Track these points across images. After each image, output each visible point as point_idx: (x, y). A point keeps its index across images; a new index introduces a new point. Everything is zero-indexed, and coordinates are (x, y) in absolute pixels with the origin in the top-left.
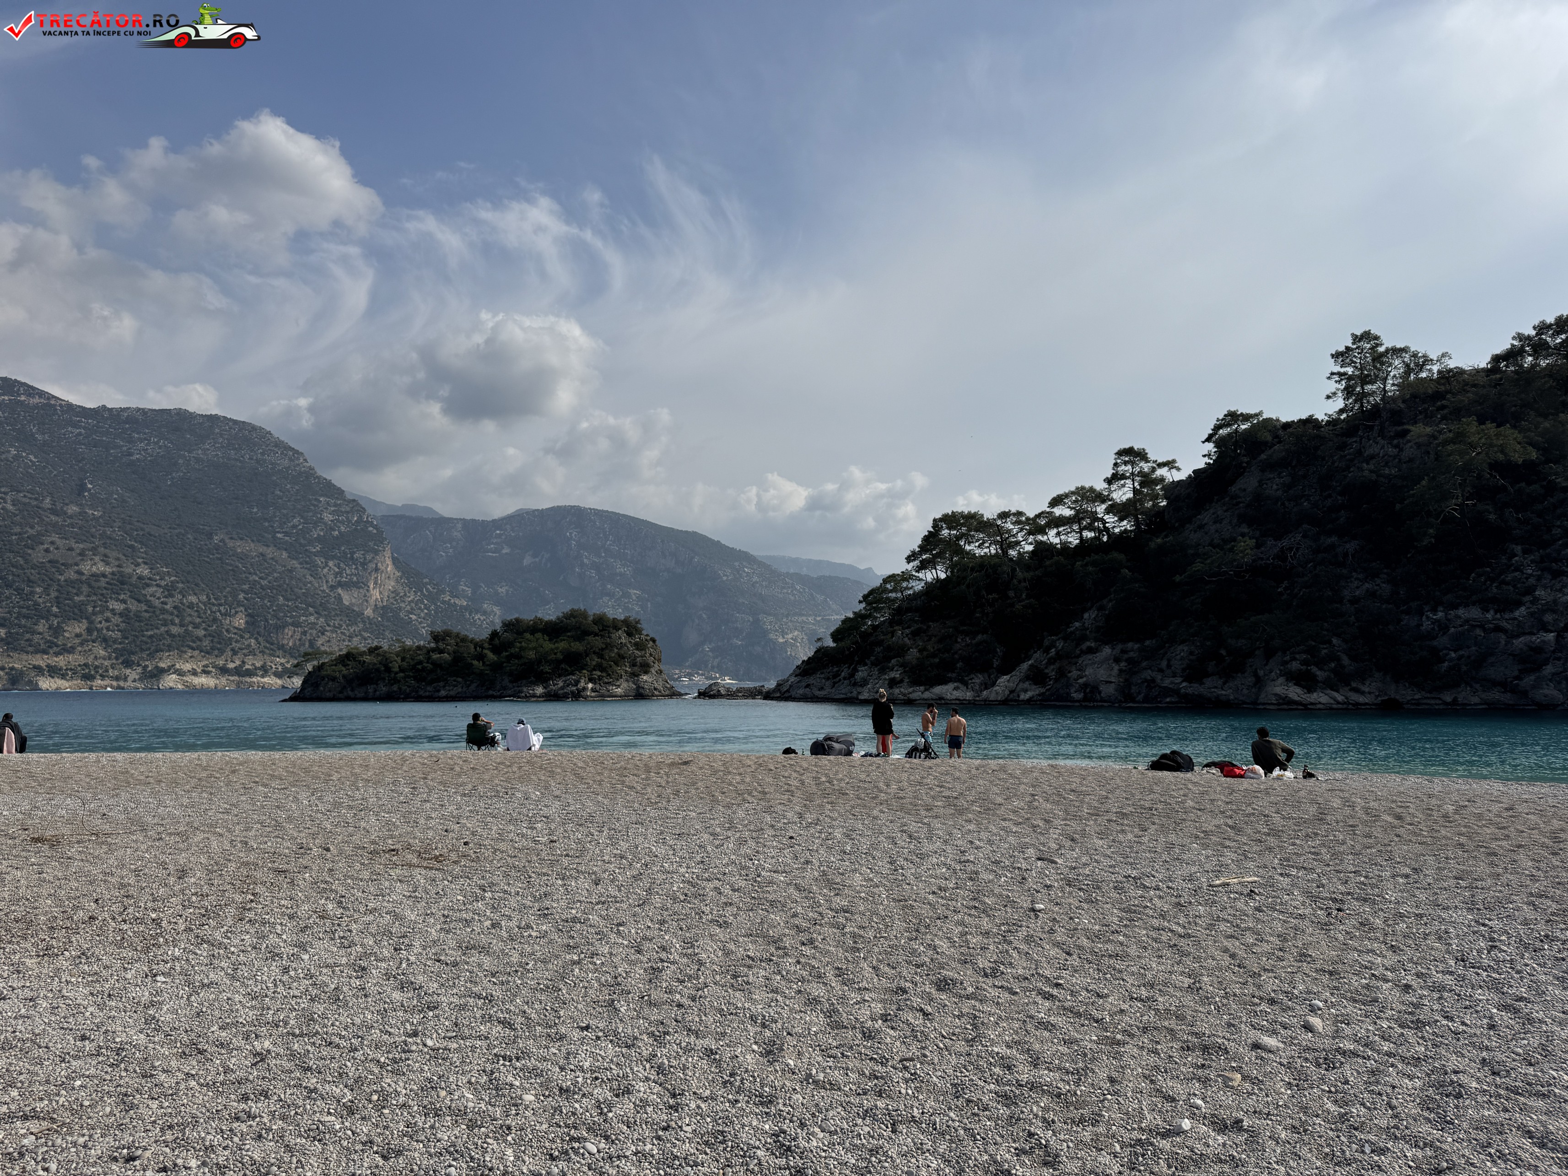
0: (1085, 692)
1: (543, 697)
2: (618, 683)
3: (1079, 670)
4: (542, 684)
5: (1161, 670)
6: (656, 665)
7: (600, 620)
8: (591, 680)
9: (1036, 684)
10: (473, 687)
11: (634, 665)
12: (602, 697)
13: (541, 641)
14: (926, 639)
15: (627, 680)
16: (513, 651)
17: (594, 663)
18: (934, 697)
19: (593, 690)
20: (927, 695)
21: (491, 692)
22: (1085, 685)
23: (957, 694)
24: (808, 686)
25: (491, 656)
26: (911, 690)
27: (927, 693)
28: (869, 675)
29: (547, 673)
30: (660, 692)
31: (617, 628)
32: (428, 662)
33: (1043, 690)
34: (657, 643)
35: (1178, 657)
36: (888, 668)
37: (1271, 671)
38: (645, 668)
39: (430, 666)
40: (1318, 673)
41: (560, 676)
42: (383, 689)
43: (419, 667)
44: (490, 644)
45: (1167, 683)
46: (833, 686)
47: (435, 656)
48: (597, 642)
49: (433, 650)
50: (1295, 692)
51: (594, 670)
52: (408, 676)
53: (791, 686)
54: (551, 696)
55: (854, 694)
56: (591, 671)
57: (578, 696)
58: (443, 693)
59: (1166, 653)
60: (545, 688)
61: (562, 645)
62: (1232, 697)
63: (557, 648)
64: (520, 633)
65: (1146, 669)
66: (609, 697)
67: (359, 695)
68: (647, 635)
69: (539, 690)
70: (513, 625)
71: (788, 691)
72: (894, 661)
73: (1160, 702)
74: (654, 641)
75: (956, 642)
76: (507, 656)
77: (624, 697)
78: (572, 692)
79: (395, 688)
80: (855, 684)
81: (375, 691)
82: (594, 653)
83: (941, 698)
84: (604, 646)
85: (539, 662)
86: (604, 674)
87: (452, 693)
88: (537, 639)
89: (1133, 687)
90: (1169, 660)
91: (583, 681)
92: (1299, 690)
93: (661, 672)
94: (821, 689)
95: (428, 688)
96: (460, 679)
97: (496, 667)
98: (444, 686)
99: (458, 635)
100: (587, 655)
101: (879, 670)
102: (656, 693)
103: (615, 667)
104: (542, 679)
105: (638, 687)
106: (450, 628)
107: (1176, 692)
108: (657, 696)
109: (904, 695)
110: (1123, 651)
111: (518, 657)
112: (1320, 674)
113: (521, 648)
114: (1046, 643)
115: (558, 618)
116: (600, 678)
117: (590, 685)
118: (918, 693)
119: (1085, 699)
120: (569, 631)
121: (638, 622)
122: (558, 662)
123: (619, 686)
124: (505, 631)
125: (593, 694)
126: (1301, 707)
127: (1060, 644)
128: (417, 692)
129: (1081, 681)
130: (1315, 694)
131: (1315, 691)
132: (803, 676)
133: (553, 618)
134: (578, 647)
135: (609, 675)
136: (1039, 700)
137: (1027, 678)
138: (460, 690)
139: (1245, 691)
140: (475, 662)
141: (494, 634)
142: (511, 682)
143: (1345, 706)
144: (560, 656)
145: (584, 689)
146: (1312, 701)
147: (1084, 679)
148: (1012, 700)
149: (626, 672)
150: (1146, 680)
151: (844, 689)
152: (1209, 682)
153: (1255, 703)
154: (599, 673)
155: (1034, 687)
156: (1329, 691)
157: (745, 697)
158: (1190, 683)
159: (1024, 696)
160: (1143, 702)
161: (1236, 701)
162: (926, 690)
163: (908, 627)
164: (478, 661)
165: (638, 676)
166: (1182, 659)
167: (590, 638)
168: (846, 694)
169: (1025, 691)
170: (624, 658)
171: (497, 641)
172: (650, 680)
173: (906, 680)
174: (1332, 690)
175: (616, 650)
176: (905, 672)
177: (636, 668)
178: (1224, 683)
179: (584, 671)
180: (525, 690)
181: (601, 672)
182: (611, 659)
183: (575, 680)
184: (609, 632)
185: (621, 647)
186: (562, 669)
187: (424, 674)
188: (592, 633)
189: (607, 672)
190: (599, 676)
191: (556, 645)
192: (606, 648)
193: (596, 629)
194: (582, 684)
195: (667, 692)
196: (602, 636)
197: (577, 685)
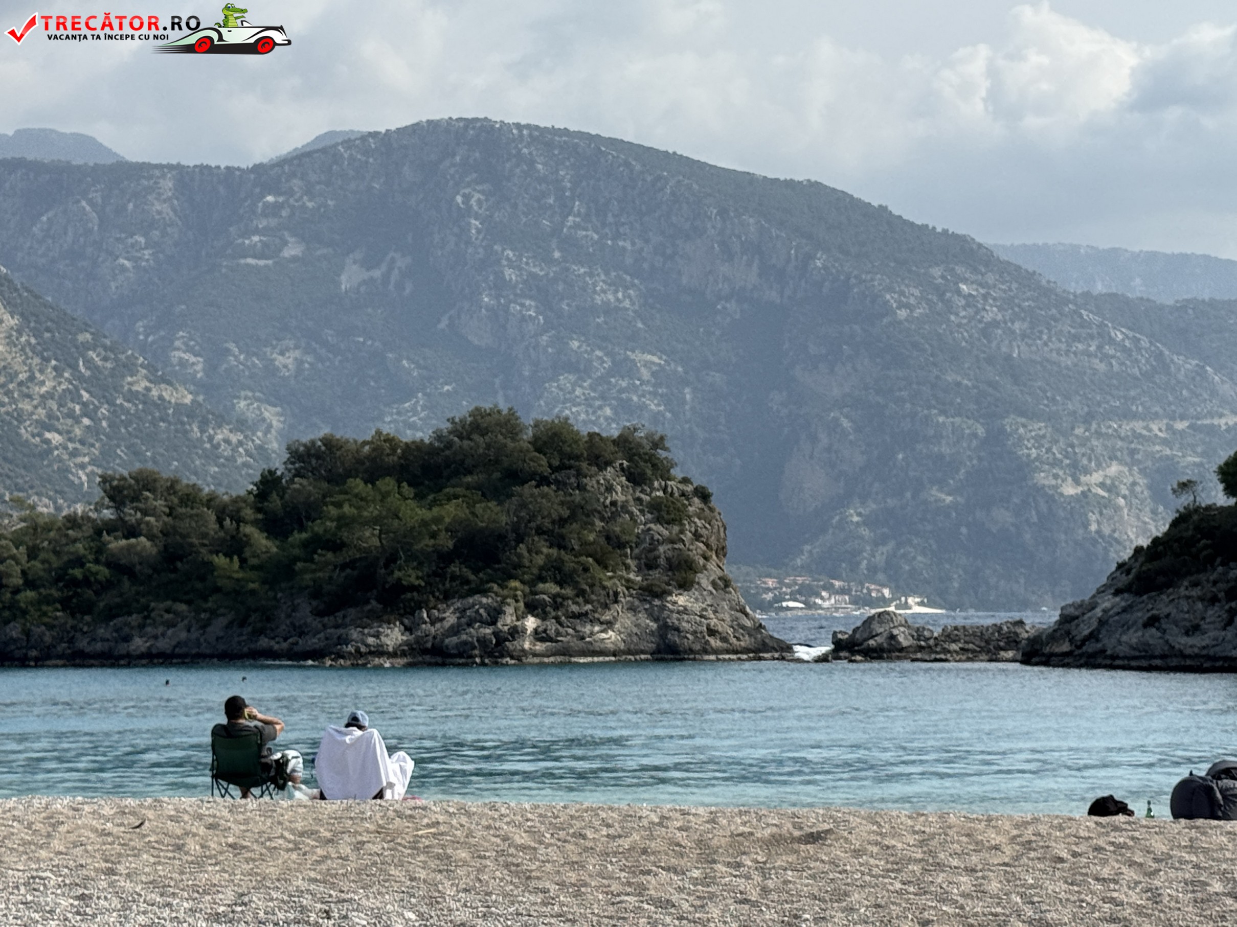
1: (404, 654)
2: (607, 617)
4: (401, 617)
6: (712, 566)
7: (554, 440)
8: (532, 608)
10: (217, 626)
11: (649, 565)
12: (565, 655)
13: (394, 499)
15: (632, 609)
16: (318, 527)
17: (540, 560)
19: (540, 636)
21: (264, 642)
24: (1152, 622)
25: (262, 542)
29: (413, 588)
30: (724, 639)
31: (600, 462)
32: (97, 561)
34: (714, 502)
38: (683, 573)
39: (104, 572)
41: (447, 597)
43: (77, 573)
44: (259, 510)
46: (1229, 623)
47: (116, 544)
49: (110, 528)
51: (542, 579)
52: (48, 600)
53: (1102, 622)
54: (425, 651)
56: (532, 583)
57: (495, 653)
58: (139, 644)
60: (408, 629)
61: (451, 511)
63: (438, 520)
64: (337, 479)
66: (584, 654)
68: (685, 481)
69: (393, 636)
70: (319, 456)
71: (1093, 636)
74: (704, 495)
76: (305, 544)
77: (625, 656)
78: (483, 641)
79: (15, 630)
82: (540, 531)
84: (566, 513)
85: (391, 560)
86: (568, 591)
87: (163, 645)
88: (384, 496)
91: (509, 610)
93: (727, 583)
95: (101, 631)
96: (182, 607)
97: (277, 573)
98: (141, 627)
99: (172, 487)
100: (520, 539)
102: (715, 643)
103: (597, 572)
104: (398, 604)
105: (665, 628)
106: (150, 466)
108: (716, 652)
111: (334, 544)
113: (343, 522)
115: (439, 437)
117: (531, 623)
120: (470, 473)
121: (658, 443)
122: (443, 558)
123: (609, 625)
124: (298, 474)
125: (540, 647)
128: (71, 641)
132: (1139, 594)
133: (424, 435)
134: (493, 514)
135: (581, 593)
138: (183, 635)
140: (220, 560)
141: (269, 483)
142: (318, 613)
144: (447, 542)
145: (516, 632)
149: (629, 585)
154: (554, 589)
157: (970, 655)
164: (228, 555)
165: (662, 595)
167: (528, 490)
170: (621, 545)
171: (275, 502)
172: (697, 607)
175: (599, 524)
177: (655, 574)
179: (514, 584)
180: (354, 634)
181: (561, 584)
182: (587, 549)
183: (487, 608)
184: (579, 474)
185: (614, 516)
186: (453, 578)
187: (89, 594)
188: (532, 476)
189: (576, 585)
190: (554, 597)
191: (436, 510)
192: (573, 517)
193: (542, 464)
194: (508, 619)
195: (746, 642)
196: (561, 485)
197: (494, 623)
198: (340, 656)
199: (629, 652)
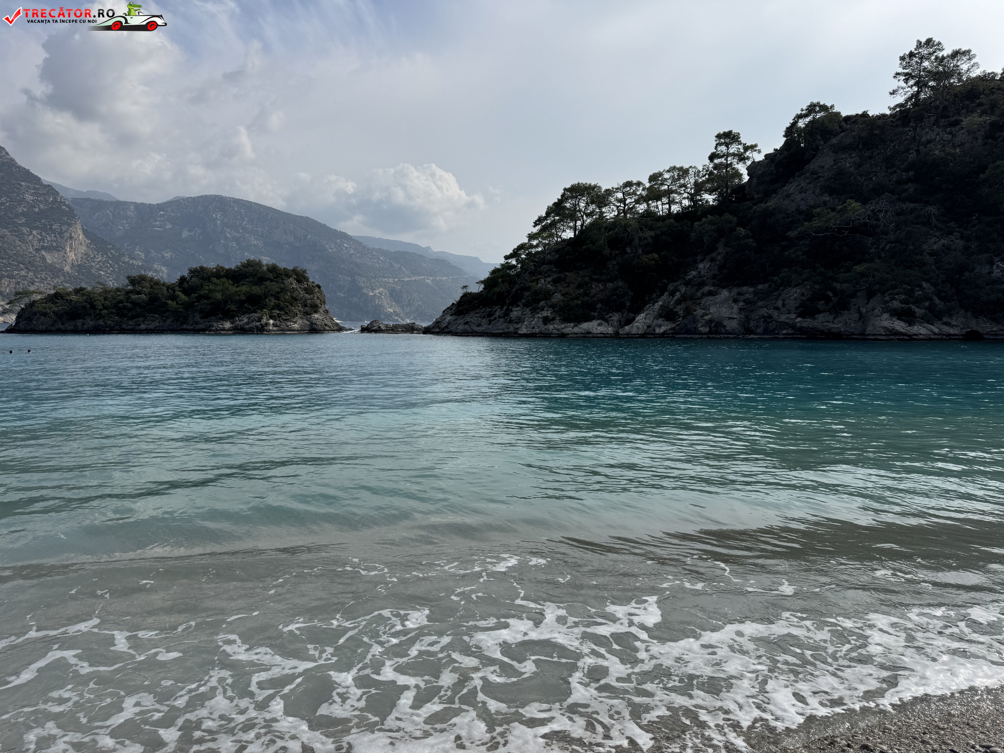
0: (710, 327)
1: (231, 330)
2: (294, 320)
3: (704, 309)
4: (229, 319)
5: (777, 309)
6: (323, 306)
7: (273, 269)
8: (271, 317)
9: (667, 321)
10: (169, 321)
11: (305, 306)
12: (283, 331)
13: (226, 285)
14: (565, 285)
15: (301, 318)
16: (202, 293)
17: (272, 304)
18: (583, 331)
19: (274, 325)
20: (576, 330)
21: (185, 326)
22: (711, 321)
23: (601, 329)
24: (466, 323)
25: (182, 296)
26: (563, 326)
27: (576, 328)
28: (522, 314)
29: (233, 311)
30: (330, 327)
31: (288, 276)
32: (127, 302)
33: (674, 325)
34: (322, 289)
35: (792, 298)
36: (539, 308)
37: (873, 309)
38: (315, 308)
39: (129, 305)
40: (917, 310)
41: (244, 314)
42: (90, 323)
43: (121, 305)
44: (180, 287)
45: (783, 318)
46: (490, 323)
47: (134, 297)
48: (274, 287)
49: (131, 292)
50: (899, 326)
51: (274, 309)
52: (112, 313)
53: (448, 323)
54: (238, 329)
55: (512, 329)
56: (271, 310)
57: (261, 330)
58: (143, 326)
59: (780, 295)
60: (232, 323)
61: (245, 289)
62: (842, 330)
63: (241, 291)
64: (208, 279)
65: (761, 307)
66: (289, 331)
67: (69, 328)
68: (313, 282)
69: (228, 325)
70: (198, 272)
71: (447, 327)
72: (542, 303)
73: (778, 334)
74: (319, 287)
75: (591, 288)
76: (197, 297)
77: (301, 331)
78: (257, 327)
79: (101, 322)
80: (511, 321)
81: (83, 325)
82: (272, 295)
83: (589, 333)
84: (279, 290)
85: (226, 302)
86: (282, 313)
87: (151, 327)
88: (224, 283)
89: (751, 322)
90: (784, 300)
91: (265, 318)
92: (902, 324)
93: (327, 312)
94: (479, 325)
95: (130, 323)
96: (157, 316)
97: (189, 306)
98: (143, 321)
99: (151, 279)
100: (266, 297)
101: (530, 310)
102: (326, 328)
103: (290, 307)
104: (229, 315)
105: (312, 324)
106: (143, 273)
107: (793, 326)
109: (558, 330)
110: (739, 294)
111: (207, 297)
112: (919, 311)
113: (211, 291)
114: (671, 287)
115: (237, 267)
116: (279, 316)
117: (271, 322)
118: (569, 328)
119: (710, 332)
120: (248, 278)
121: (305, 271)
122: (242, 302)
123: (295, 322)
124: (192, 277)
125: (275, 329)
126: (906, 337)
127: (683, 289)
128: (120, 325)
129: (706, 318)
130: (915, 327)
131: (915, 325)
132: (459, 315)
133: (233, 267)
134: (257, 290)
135: (286, 313)
136: (672, 334)
137: (660, 316)
138: (158, 324)
139: (853, 325)
140: (170, 302)
141: (183, 279)
142: (201, 318)
143: (940, 337)
144: (243, 297)
145: (267, 324)
146: (915, 332)
147: (710, 316)
148: (649, 334)
149: (300, 311)
150: (763, 317)
151: (501, 326)
152: (821, 317)
153: (863, 334)
154: (278, 312)
155: (666, 323)
156: (926, 325)
158: (804, 318)
159: (658, 331)
160: (763, 334)
161: (846, 333)
162: (575, 326)
163: (549, 276)
164: (172, 301)
165: (310, 314)
166: (795, 299)
167: (268, 283)
168: (503, 330)
169: (660, 326)
170: (296, 300)
171: (186, 285)
172: (321, 318)
173: (558, 318)
174: (928, 323)
175: (289, 294)
176: (554, 311)
177: (307, 309)
178: (835, 318)
179: (265, 310)
180: (215, 324)
181: (280, 310)
182: (286, 301)
183: (257, 317)
184: (282, 279)
185: (293, 292)
186: (246, 308)
187: (126, 312)
188: (268, 279)
189: (284, 311)
190: (278, 314)
191: (239, 288)
192: (281, 292)
193: (271, 276)
194: (264, 321)
195: (335, 328)
196: (277, 282)
197: (260, 321)
198: (211, 330)
199: (302, 330)
